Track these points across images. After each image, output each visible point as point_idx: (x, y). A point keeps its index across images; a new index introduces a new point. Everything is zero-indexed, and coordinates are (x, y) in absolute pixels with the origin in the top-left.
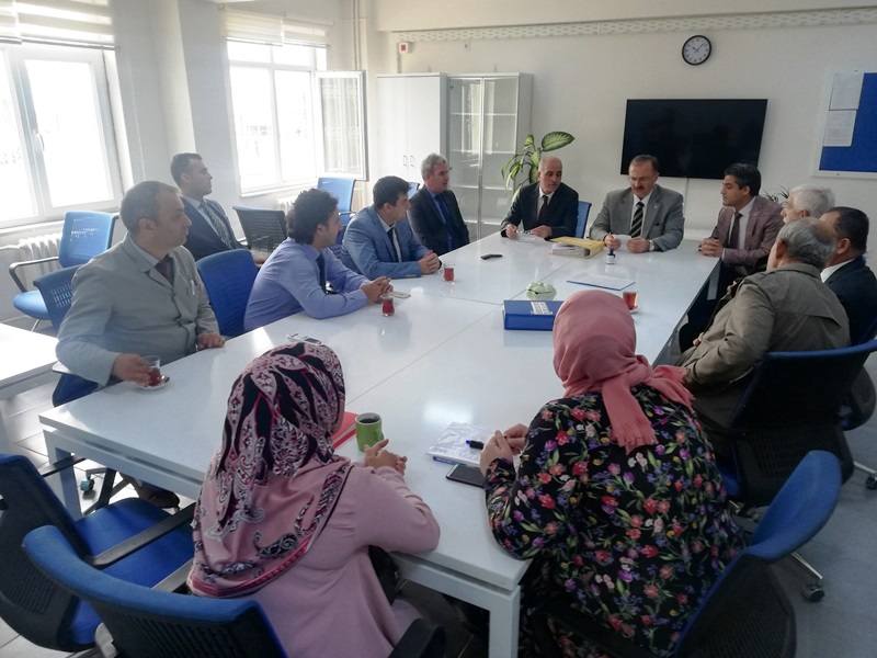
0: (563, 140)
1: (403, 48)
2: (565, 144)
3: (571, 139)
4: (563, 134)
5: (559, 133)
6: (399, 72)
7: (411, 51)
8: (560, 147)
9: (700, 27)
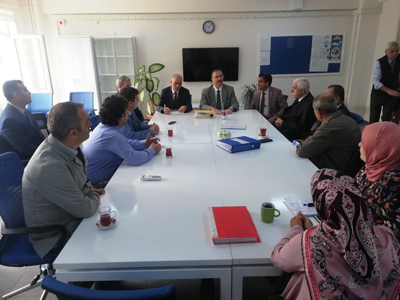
0: (160, 67)
1: (61, 23)
2: (161, 69)
3: (163, 67)
4: (159, 64)
5: (157, 64)
6: (60, 35)
7: (65, 25)
8: (158, 70)
9: (209, 17)
